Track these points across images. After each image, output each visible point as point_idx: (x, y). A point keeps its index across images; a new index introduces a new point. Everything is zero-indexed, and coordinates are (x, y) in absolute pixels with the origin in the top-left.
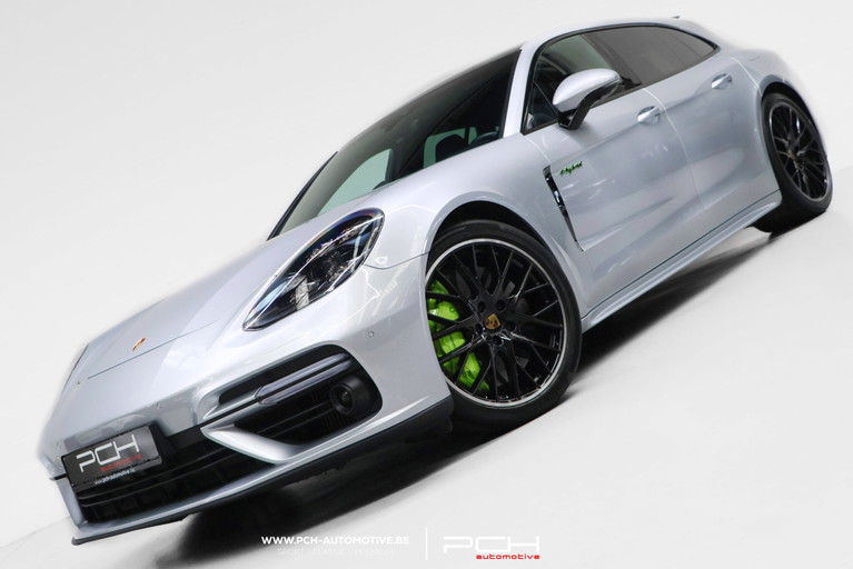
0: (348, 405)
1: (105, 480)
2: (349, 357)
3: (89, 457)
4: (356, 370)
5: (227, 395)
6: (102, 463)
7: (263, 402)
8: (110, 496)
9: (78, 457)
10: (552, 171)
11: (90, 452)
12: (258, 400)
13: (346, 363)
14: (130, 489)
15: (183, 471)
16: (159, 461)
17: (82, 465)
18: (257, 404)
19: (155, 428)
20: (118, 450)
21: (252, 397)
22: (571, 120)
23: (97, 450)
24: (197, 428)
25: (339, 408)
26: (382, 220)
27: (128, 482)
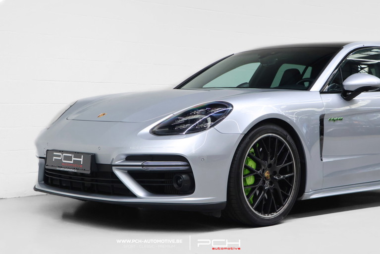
0: (180, 185)
1: (61, 169)
2: (189, 165)
3: (59, 156)
4: (189, 172)
5: (130, 158)
6: (64, 161)
7: (144, 167)
8: (60, 176)
9: (55, 153)
10: (325, 117)
11: (60, 154)
12: (142, 166)
13: (187, 167)
14: (70, 178)
15: (97, 181)
16: (89, 172)
17: (54, 158)
18: (141, 167)
19: (94, 157)
20: (73, 159)
21: (140, 163)
22: (348, 96)
23: (64, 154)
24: (111, 166)
25: (175, 186)
26: (231, 110)
27: (71, 175)
